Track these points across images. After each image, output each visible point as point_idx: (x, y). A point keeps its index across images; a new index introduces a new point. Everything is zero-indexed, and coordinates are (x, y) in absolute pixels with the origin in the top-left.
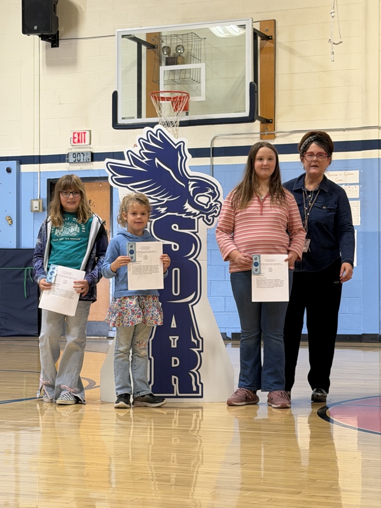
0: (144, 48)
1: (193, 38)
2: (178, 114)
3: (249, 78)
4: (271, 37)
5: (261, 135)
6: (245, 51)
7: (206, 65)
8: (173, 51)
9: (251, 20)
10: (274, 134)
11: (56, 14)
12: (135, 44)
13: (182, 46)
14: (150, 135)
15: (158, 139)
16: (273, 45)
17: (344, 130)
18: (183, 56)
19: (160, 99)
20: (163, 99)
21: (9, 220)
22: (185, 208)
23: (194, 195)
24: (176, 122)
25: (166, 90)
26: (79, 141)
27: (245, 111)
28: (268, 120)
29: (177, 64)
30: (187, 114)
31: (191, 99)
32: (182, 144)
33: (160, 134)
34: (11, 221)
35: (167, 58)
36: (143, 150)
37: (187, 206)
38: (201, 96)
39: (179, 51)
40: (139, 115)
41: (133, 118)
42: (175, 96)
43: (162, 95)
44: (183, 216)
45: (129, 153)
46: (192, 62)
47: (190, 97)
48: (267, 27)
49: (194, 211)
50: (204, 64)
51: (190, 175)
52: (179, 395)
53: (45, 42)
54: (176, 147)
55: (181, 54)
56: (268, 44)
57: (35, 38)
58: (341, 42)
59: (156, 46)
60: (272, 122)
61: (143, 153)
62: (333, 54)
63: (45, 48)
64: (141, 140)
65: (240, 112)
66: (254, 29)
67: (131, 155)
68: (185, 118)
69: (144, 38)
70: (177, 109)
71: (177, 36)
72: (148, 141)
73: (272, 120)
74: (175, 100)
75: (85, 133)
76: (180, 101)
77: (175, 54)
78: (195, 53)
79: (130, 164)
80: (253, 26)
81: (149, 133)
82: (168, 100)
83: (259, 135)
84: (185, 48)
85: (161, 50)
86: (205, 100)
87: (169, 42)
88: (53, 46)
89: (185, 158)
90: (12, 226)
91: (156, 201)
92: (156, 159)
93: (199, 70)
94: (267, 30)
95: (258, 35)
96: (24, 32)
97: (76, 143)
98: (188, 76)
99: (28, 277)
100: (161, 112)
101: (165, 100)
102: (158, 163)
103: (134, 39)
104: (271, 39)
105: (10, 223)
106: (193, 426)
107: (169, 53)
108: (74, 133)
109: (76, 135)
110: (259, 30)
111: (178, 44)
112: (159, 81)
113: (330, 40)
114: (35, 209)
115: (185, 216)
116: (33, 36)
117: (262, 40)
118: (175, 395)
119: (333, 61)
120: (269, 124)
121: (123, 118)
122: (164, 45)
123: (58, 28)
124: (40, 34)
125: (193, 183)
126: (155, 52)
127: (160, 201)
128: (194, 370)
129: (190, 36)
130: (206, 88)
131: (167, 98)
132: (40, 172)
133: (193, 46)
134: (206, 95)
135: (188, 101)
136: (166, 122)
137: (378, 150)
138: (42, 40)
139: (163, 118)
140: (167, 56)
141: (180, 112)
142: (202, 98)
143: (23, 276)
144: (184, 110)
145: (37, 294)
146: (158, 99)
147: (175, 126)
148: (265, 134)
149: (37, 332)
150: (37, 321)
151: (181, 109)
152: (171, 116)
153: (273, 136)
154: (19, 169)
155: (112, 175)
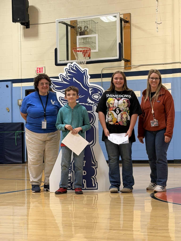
0: (69, 28)
1: (92, 22)
2: (85, 58)
3: (119, 41)
4: (128, 21)
5: (125, 67)
6: (116, 28)
7: (98, 35)
8: (83, 29)
9: (119, 13)
10: (131, 67)
11: (28, 13)
12: (65, 26)
13: (87, 26)
14: (71, 67)
15: (75, 69)
16: (130, 25)
17: (163, 64)
18: (88, 31)
20: (78, 51)
21: (8, 109)
22: (88, 101)
23: (92, 94)
24: (84, 62)
25: (80, 47)
26: (40, 72)
27: (117, 56)
28: (128, 60)
29: (85, 35)
30: (90, 58)
31: (92, 51)
32: (86, 71)
34: (9, 110)
35: (80, 32)
36: (68, 74)
37: (89, 100)
39: (86, 29)
40: (68, 59)
41: (65, 60)
42: (84, 50)
43: (78, 49)
44: (87, 104)
45: (61, 75)
46: (92, 34)
47: (91, 50)
48: (127, 17)
49: (92, 102)
50: (97, 34)
52: (86, 188)
53: (23, 26)
55: (87, 30)
56: (127, 24)
57: (18, 24)
58: (161, 23)
59: (75, 27)
60: (130, 61)
61: (68, 75)
62: (158, 28)
63: (23, 29)
64: (66, 70)
65: (114, 56)
66: (121, 18)
67: (62, 77)
68: (89, 60)
69: (69, 23)
70: (85, 56)
71: (84, 21)
73: (130, 60)
75: (42, 68)
76: (86, 52)
77: (84, 30)
78: (93, 30)
80: (120, 16)
81: (70, 66)
82: (81, 52)
83: (124, 67)
84: (88, 27)
85: (77, 28)
86: (98, 51)
87: (81, 25)
88: (27, 28)
90: (9, 112)
92: (74, 78)
93: (95, 37)
94: (127, 18)
95: (122, 20)
96: (13, 21)
97: (38, 73)
98: (90, 40)
99: (17, 136)
100: (78, 57)
101: (79, 52)
102: (74, 80)
103: (64, 23)
104: (129, 22)
105: (8, 111)
106: (93, 202)
107: (81, 30)
108: (37, 68)
109: (38, 69)
110: (123, 18)
111: (85, 26)
112: (76, 43)
113: (156, 22)
114: (20, 104)
115: (88, 104)
116: (17, 23)
117: (124, 23)
118: (84, 188)
119: (158, 32)
120: (129, 62)
121: (60, 61)
122: (78, 26)
123: (29, 19)
124: (21, 22)
125: (91, 89)
126: (75, 30)
128: (93, 177)
129: (91, 21)
130: (98, 45)
132: (22, 87)
133: (92, 26)
134: (98, 49)
135: (90, 52)
136: (80, 62)
137: (180, 73)
138: (21, 25)
139: (78, 60)
140: (80, 31)
141: (87, 57)
142: (97, 50)
143: (15, 135)
144: (88, 57)
145: (21, 143)
146: (76, 51)
147: (84, 64)
148: (127, 67)
149: (22, 161)
150: (22, 156)
151: (87, 56)
152: (82, 59)
153: (130, 68)
154: (12, 86)
155: (53, 86)
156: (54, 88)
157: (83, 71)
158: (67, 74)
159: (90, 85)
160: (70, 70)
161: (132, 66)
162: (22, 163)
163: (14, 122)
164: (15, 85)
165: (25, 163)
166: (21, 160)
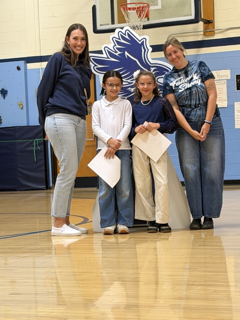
2: (141, 20)
5: (204, 32)
10: (214, 31)
14: (121, 35)
15: (127, 37)
19: (128, 9)
20: (130, 9)
21: (21, 105)
24: (140, 26)
25: (132, 2)
27: (191, 15)
28: (209, 21)
30: (148, 19)
31: (152, 8)
32: (144, 40)
33: (128, 33)
34: (22, 105)
38: (158, 5)
40: (113, 22)
41: (108, 24)
42: (139, 7)
43: (129, 6)
45: (106, 49)
47: (150, 7)
51: (152, 63)
54: (140, 43)
60: (212, 23)
61: (116, 48)
64: (114, 39)
65: (187, 15)
67: (108, 50)
68: (147, 23)
70: (140, 16)
72: (119, 39)
73: (212, 21)
74: (139, 9)
76: (143, 10)
79: (107, 57)
82: (133, 10)
83: (202, 33)
86: (161, 8)
89: (147, 50)
90: (23, 110)
91: (127, 83)
92: (126, 52)
99: (36, 146)
100: (129, 19)
101: (131, 10)
102: (127, 55)
105: (21, 107)
120: (210, 24)
121: (101, 25)
125: (154, 68)
127: (130, 83)
131: (132, 8)
132: (42, 68)
134: (162, 5)
135: (148, 10)
136: (133, 26)
139: (130, 23)
141: (143, 18)
142: (159, 7)
143: (33, 146)
144: (146, 17)
145: (44, 158)
146: (126, 9)
147: (140, 29)
148: (207, 32)
149: (45, 186)
150: (45, 178)
151: (143, 16)
152: (136, 21)
153: (213, 33)
154: (26, 67)
155: (94, 65)
156: (96, 68)
157: (140, 40)
158: (115, 45)
159: (152, 62)
160: (120, 40)
161: (216, 30)
162: (45, 189)
163: (30, 125)
164: (30, 66)
165: (50, 189)
166: (43, 185)
